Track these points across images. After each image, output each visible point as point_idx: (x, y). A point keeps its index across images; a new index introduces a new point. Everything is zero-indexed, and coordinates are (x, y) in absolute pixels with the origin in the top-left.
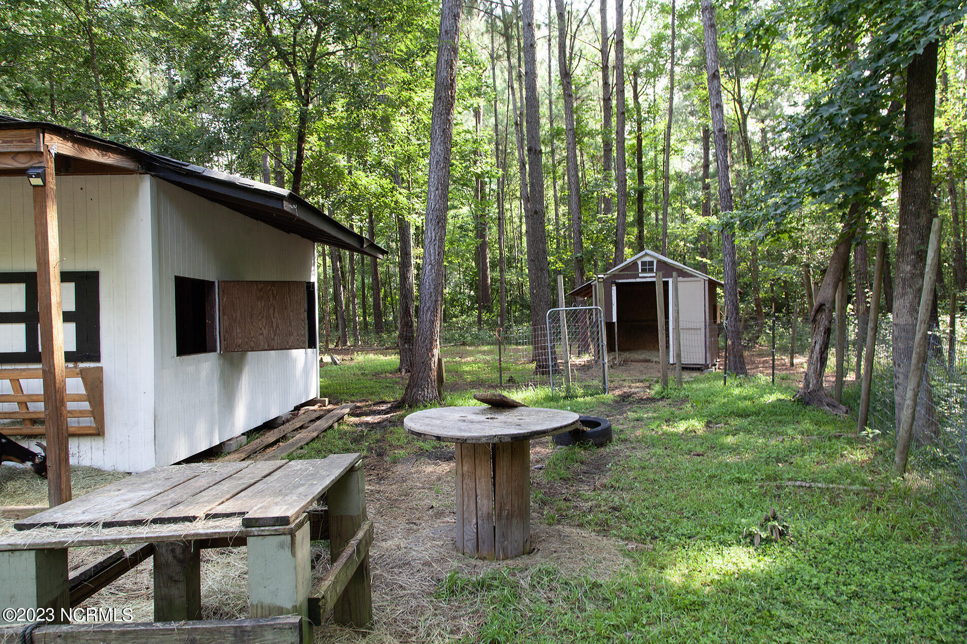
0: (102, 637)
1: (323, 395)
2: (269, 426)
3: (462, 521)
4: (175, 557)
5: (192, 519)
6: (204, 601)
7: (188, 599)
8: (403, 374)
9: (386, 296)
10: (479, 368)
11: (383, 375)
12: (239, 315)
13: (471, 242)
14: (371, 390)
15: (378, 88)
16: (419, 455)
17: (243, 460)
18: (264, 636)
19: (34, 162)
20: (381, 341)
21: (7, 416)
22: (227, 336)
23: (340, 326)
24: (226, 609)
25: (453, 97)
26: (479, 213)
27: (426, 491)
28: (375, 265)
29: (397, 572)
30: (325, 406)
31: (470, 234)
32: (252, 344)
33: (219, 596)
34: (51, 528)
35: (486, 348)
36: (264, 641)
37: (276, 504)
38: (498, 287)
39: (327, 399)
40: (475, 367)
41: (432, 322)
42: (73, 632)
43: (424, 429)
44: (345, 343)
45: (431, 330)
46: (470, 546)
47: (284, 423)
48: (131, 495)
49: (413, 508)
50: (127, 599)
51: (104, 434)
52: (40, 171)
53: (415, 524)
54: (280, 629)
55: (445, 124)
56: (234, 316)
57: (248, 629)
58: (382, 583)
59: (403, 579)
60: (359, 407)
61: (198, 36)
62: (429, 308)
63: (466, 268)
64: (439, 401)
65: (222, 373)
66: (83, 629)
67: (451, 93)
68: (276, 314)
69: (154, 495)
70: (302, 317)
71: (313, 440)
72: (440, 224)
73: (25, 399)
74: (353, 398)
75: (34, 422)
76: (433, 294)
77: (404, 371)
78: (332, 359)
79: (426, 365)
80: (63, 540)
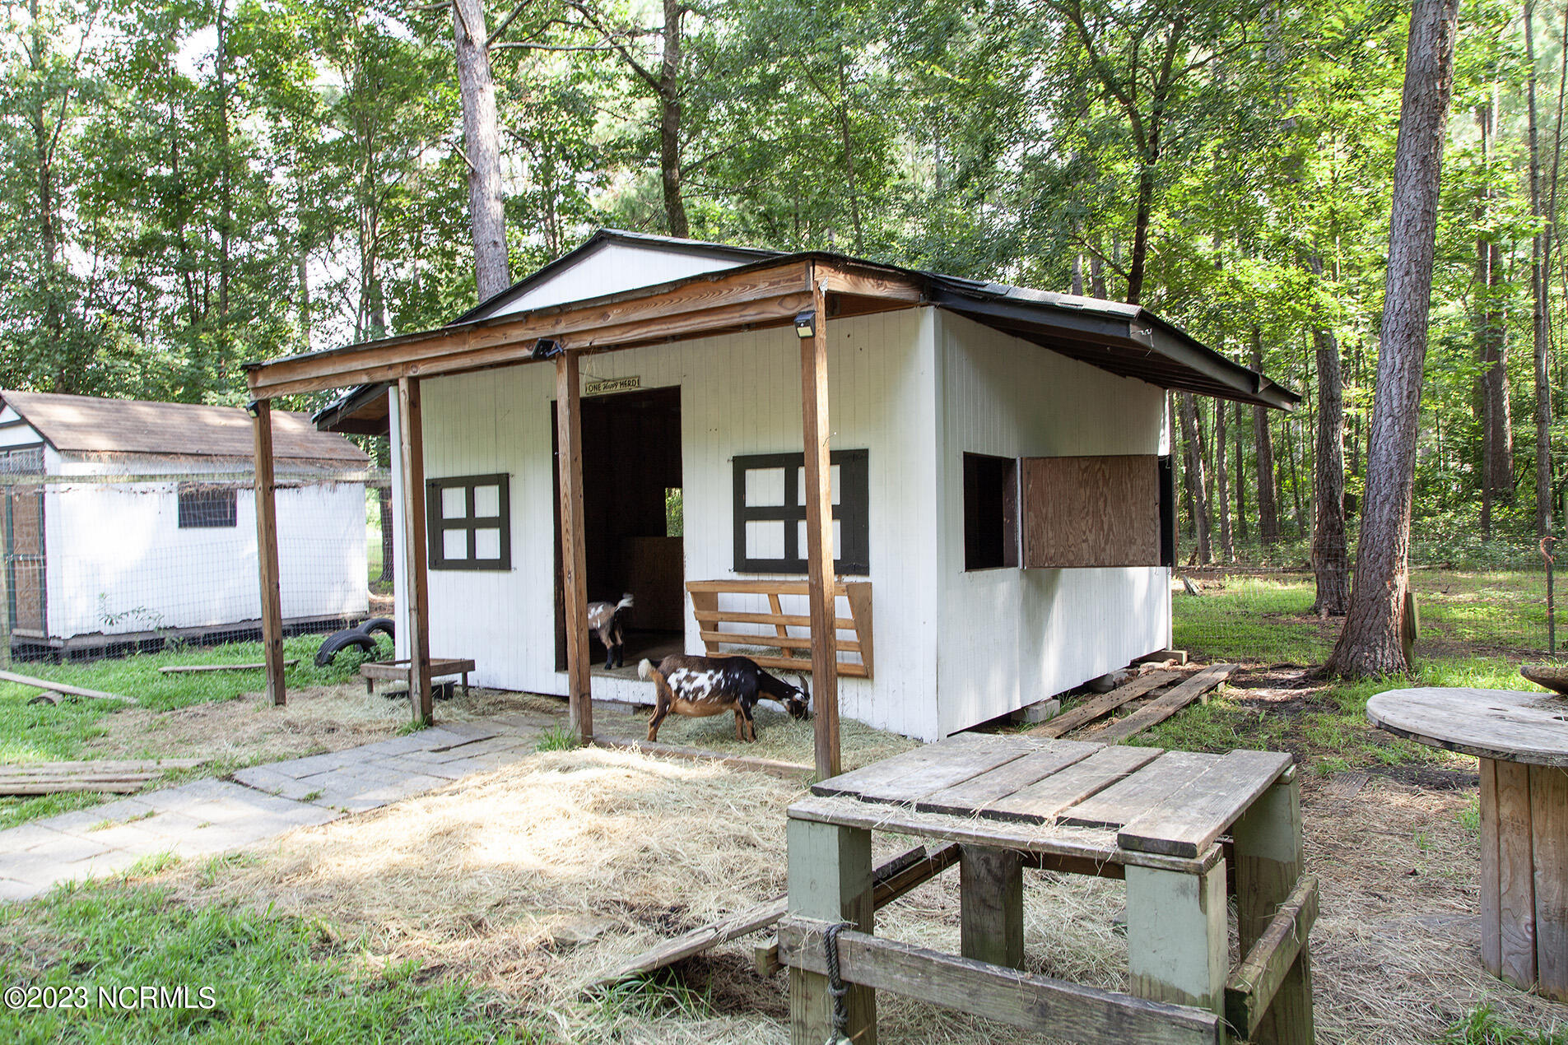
0: (919, 965)
1: (1177, 645)
2: (1092, 688)
3: (1495, 912)
4: (989, 871)
5: (1038, 821)
6: (1027, 946)
7: (1007, 939)
8: (1323, 617)
9: (1281, 476)
10: (1491, 615)
11: (1283, 618)
12: (1051, 510)
13: (1470, 369)
14: (1262, 643)
15: (1284, 107)
16: (1373, 770)
17: (1058, 738)
18: (1155, 1031)
19: (802, 306)
20: (1274, 556)
21: (765, 641)
22: (1033, 542)
23: (1198, 530)
24: (1060, 967)
25: (1444, 93)
26: (1489, 310)
27: (1397, 839)
28: (1265, 421)
29: (1356, 980)
30: (1180, 664)
31: (1468, 353)
32: (1071, 557)
33: (1049, 945)
34: (853, 799)
35: (1501, 576)
36: (1156, 1038)
37: (1166, 819)
38: (1531, 455)
39: (1184, 653)
40: (1481, 613)
41: (1395, 524)
42: (884, 949)
43: (1414, 725)
44: (1206, 559)
45: (1390, 539)
46: (1517, 965)
47: (1115, 687)
48: (942, 770)
49: (1373, 868)
50: (920, 916)
51: (872, 678)
52: (809, 317)
53: (1380, 897)
54: (1182, 1026)
55: (1426, 146)
56: (1044, 511)
57: (1131, 1013)
58: (1326, 991)
59: (1369, 993)
60: (1243, 671)
61: (987, 87)
62: (1387, 498)
63: (1453, 420)
64: (1408, 672)
65: (1026, 599)
66: (897, 948)
67: (1442, 85)
68: (1109, 510)
69: (972, 774)
70: (1151, 513)
71: (1167, 719)
72: (1413, 339)
73: (783, 621)
74: (1231, 655)
75: (794, 652)
76: (1396, 472)
77: (1324, 612)
78: (1187, 586)
79: (1380, 603)
80: (870, 818)
